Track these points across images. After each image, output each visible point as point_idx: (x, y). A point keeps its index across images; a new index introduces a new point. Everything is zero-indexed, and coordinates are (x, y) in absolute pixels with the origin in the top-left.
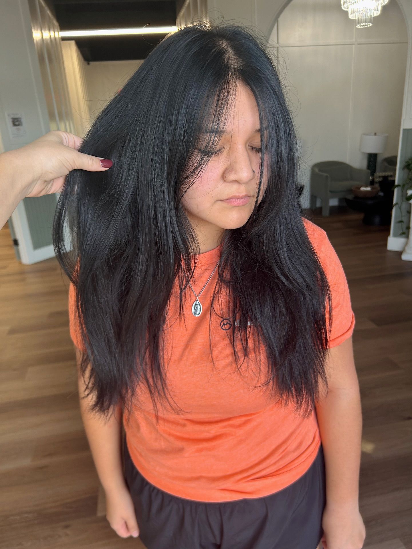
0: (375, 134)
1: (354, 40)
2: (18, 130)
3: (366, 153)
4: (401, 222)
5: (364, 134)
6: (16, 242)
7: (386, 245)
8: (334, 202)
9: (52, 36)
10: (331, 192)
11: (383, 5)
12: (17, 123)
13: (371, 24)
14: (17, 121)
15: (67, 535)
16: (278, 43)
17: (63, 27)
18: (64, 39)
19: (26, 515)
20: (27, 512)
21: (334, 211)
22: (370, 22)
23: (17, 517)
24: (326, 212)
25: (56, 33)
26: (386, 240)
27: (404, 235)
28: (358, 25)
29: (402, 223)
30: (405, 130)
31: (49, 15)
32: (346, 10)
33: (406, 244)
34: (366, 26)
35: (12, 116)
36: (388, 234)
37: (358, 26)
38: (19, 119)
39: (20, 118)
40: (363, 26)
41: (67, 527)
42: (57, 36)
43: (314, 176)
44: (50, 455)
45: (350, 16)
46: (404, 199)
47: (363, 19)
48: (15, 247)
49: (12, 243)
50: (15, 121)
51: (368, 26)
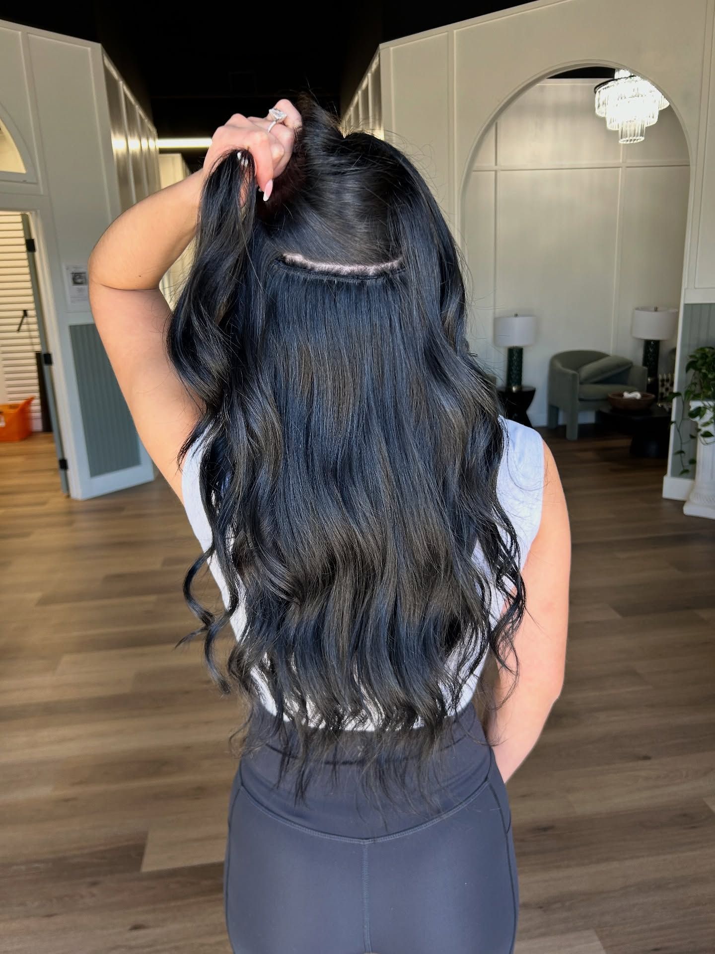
0: (656, 310)
1: (621, 161)
2: (80, 290)
3: (642, 339)
4: (681, 452)
5: (637, 309)
6: (63, 464)
7: (660, 490)
8: (588, 418)
9: (145, 147)
10: (581, 400)
11: (660, 109)
12: (79, 281)
13: (642, 139)
14: (80, 277)
15: (93, 895)
16: (496, 164)
17: (162, 133)
18: (163, 151)
19: (37, 865)
20: (37, 861)
21: (585, 431)
22: (641, 135)
23: (23, 867)
24: (572, 434)
25: (151, 141)
26: (661, 482)
27: (685, 474)
28: (622, 140)
29: (683, 455)
30: (686, 305)
31: (140, 116)
32: (603, 116)
33: (692, 488)
34: (635, 142)
35: (73, 270)
36: (665, 472)
37: (621, 142)
38: (83, 275)
39: (84, 273)
40: (631, 140)
41: (94, 884)
42: (152, 148)
43: (554, 375)
44: (81, 783)
45: (609, 126)
46: (686, 416)
47: (630, 131)
48: (62, 472)
49: (57, 465)
50: (78, 277)
51: (639, 141)
